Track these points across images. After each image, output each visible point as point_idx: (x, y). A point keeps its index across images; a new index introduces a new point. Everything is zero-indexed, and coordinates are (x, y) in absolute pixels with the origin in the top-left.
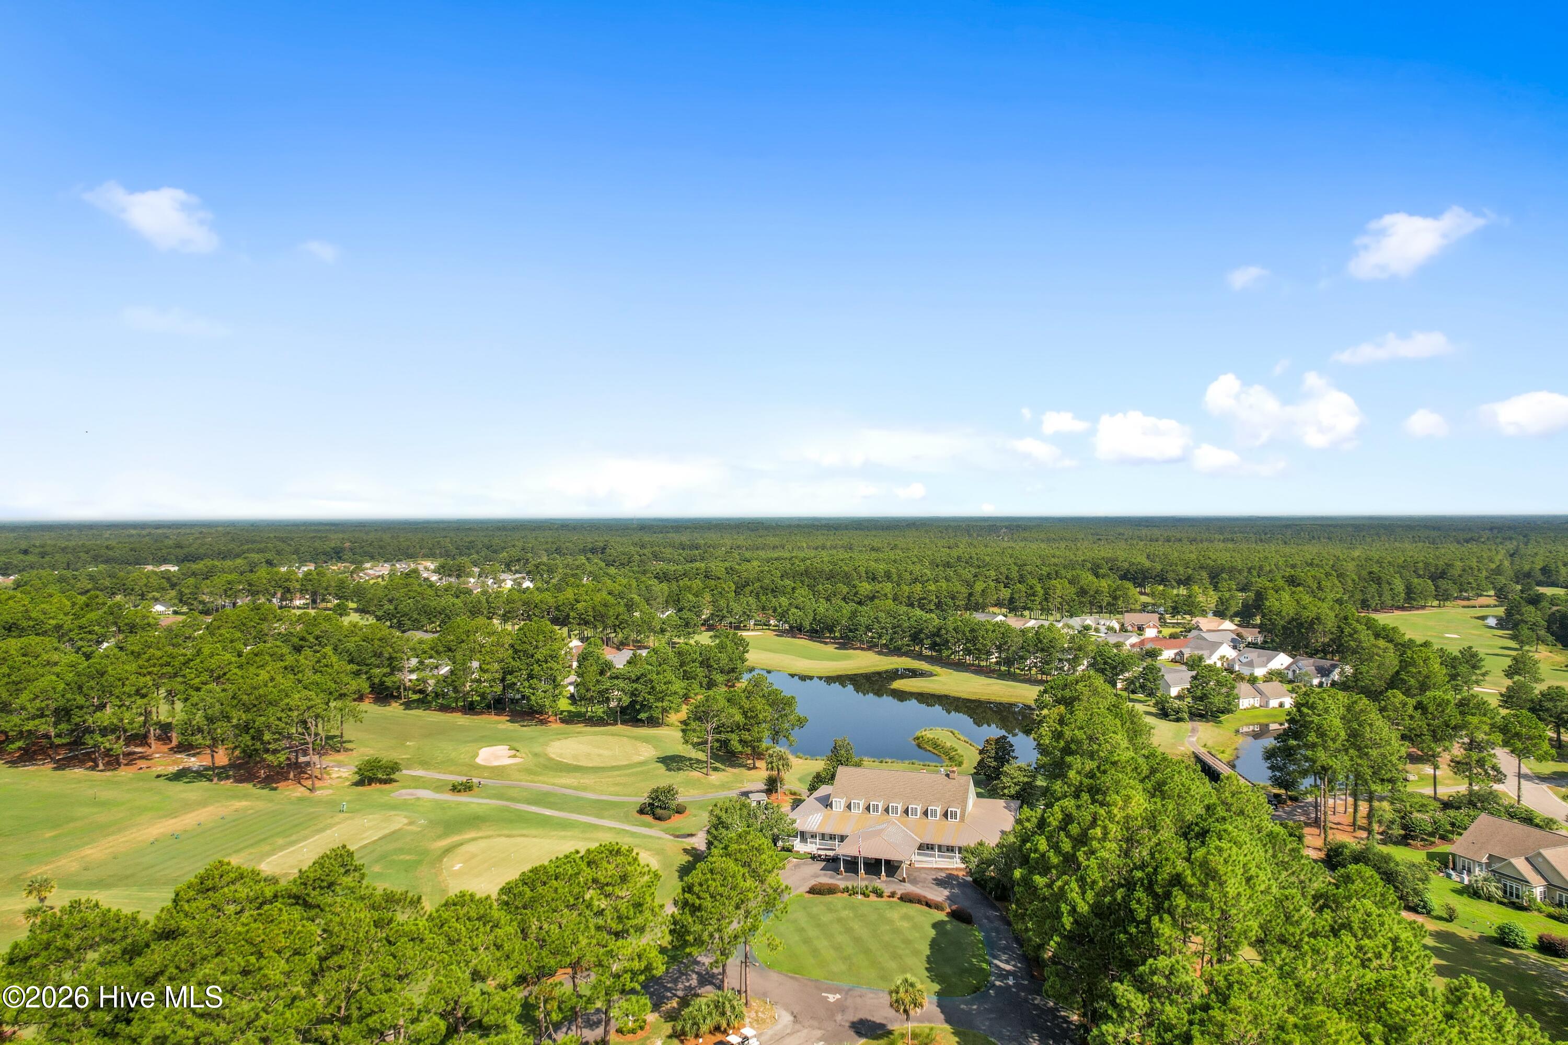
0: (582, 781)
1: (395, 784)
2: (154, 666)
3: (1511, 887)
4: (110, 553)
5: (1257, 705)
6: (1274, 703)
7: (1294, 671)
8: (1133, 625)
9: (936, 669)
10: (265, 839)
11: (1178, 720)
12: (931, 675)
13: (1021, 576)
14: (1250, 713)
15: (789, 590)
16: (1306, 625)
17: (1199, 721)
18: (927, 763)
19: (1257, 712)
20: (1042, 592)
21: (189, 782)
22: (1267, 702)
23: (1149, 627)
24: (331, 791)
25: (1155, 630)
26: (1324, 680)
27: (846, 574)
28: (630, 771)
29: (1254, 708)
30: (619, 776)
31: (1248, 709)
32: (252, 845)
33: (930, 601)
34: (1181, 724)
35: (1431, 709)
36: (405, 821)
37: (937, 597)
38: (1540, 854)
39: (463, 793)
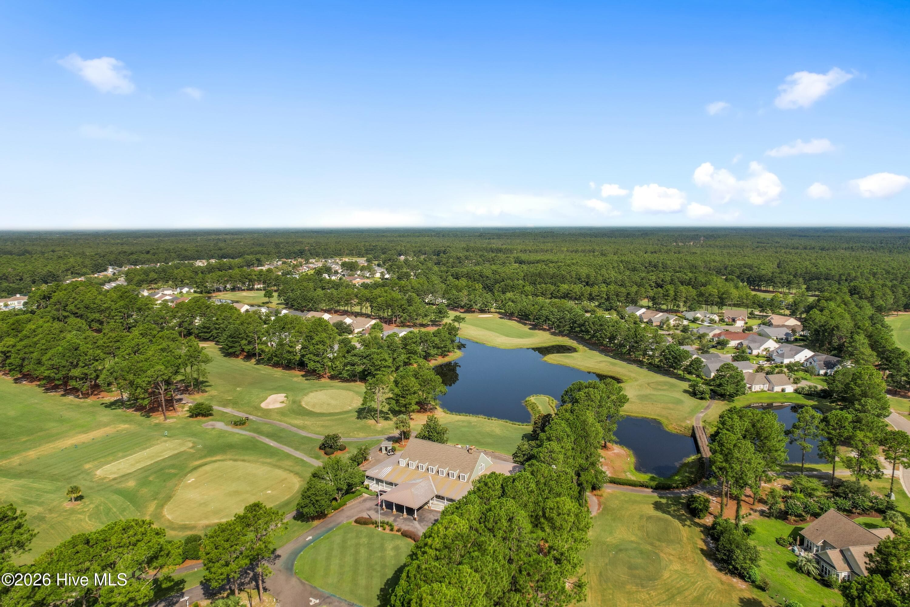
0: (306, 422)
1: (210, 417)
2: (111, 342)
3: (826, 569)
4: (186, 253)
5: (766, 389)
6: (778, 389)
7: (811, 363)
8: (729, 318)
9: (580, 347)
10: (112, 453)
11: (702, 399)
12: (574, 350)
13: (672, 280)
14: (758, 395)
15: (521, 287)
16: (828, 330)
17: (719, 399)
18: (515, 423)
19: (763, 395)
20: (673, 294)
21: (114, 409)
22: (773, 388)
23: (739, 320)
24: (175, 420)
25: (743, 322)
26: (829, 371)
27: (563, 275)
28: (336, 417)
29: (762, 391)
30: (328, 420)
31: (758, 392)
32: (102, 457)
33: (602, 297)
34: (704, 401)
35: (832, 423)
36: (191, 445)
37: (607, 295)
38: (849, 550)
39: (239, 427)
